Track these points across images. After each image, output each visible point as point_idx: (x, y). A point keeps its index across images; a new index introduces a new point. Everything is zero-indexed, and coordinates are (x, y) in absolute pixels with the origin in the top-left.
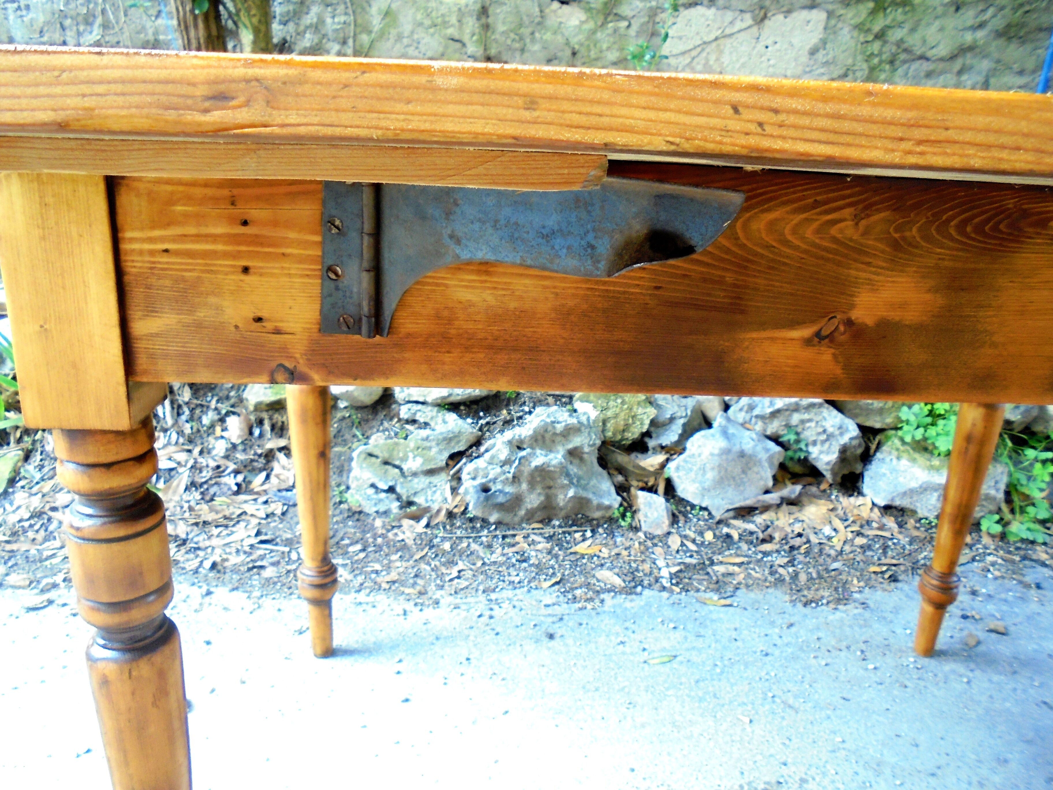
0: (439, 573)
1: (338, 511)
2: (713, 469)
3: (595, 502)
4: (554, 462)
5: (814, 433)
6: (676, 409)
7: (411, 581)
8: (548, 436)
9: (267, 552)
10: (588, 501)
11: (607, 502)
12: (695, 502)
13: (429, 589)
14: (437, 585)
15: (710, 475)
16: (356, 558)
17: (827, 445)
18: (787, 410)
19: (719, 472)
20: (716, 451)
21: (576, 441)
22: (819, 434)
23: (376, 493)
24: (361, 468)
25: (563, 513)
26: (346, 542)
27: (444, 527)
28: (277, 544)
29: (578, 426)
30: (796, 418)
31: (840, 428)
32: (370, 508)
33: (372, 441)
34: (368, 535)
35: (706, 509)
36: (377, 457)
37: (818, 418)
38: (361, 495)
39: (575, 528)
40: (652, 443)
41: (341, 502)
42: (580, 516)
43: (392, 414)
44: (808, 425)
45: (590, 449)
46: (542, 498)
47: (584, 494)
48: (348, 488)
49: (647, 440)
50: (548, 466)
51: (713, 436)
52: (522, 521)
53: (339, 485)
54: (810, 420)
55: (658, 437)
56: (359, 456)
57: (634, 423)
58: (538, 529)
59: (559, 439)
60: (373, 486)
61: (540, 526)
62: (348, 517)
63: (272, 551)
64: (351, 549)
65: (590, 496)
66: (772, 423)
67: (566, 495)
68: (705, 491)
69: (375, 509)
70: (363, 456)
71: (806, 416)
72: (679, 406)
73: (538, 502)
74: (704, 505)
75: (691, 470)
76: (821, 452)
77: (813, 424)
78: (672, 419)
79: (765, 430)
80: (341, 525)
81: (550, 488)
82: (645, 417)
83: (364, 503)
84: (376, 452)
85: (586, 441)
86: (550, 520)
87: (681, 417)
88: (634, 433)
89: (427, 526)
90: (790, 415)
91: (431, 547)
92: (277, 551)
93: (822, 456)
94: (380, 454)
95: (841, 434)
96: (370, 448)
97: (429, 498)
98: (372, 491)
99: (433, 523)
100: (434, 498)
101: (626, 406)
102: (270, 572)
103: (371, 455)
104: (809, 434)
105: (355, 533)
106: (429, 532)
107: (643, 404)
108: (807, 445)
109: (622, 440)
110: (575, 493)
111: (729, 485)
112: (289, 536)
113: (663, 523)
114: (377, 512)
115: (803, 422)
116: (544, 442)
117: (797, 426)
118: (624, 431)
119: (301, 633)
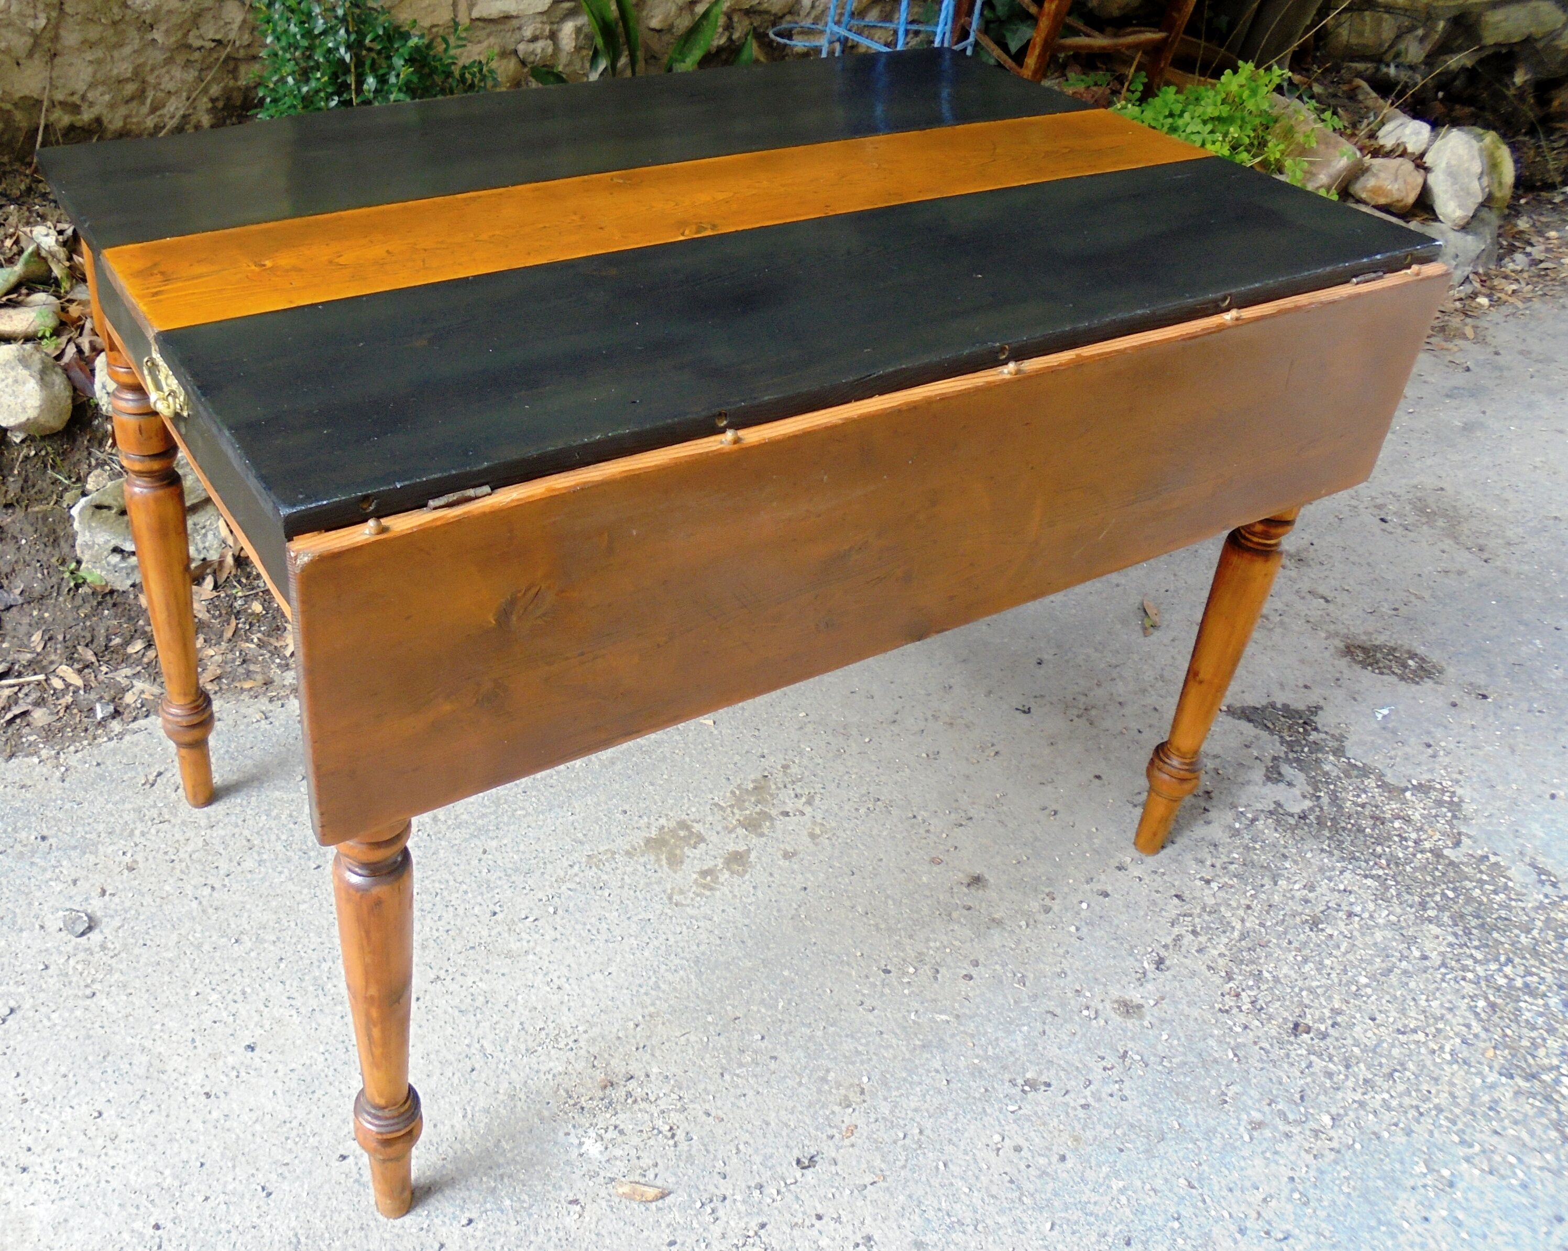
0: (272, 648)
1: (79, 601)
7: (241, 670)
9: (17, 688)
13: (272, 674)
14: (279, 666)
16: (145, 660)
23: (124, 558)
24: (90, 528)
26: (117, 641)
27: (239, 582)
28: (20, 675)
32: (123, 584)
33: (90, 485)
34: (141, 622)
36: (109, 508)
38: (103, 568)
41: (77, 586)
43: (99, 435)
48: (79, 562)
53: (63, 563)
56: (81, 513)
60: (116, 550)
62: (99, 603)
63: (21, 686)
64: (131, 650)
69: (130, 582)
70: (89, 512)
80: (94, 619)
83: (110, 578)
84: (107, 501)
89: (216, 587)
91: (237, 615)
92: (29, 684)
94: (113, 503)
96: (94, 497)
97: (201, 546)
98: (116, 559)
99: (221, 581)
100: (207, 544)
102: (40, 716)
103: (99, 507)
105: (120, 625)
106: (223, 595)
112: (29, 656)
114: (133, 585)
119: (153, 785)
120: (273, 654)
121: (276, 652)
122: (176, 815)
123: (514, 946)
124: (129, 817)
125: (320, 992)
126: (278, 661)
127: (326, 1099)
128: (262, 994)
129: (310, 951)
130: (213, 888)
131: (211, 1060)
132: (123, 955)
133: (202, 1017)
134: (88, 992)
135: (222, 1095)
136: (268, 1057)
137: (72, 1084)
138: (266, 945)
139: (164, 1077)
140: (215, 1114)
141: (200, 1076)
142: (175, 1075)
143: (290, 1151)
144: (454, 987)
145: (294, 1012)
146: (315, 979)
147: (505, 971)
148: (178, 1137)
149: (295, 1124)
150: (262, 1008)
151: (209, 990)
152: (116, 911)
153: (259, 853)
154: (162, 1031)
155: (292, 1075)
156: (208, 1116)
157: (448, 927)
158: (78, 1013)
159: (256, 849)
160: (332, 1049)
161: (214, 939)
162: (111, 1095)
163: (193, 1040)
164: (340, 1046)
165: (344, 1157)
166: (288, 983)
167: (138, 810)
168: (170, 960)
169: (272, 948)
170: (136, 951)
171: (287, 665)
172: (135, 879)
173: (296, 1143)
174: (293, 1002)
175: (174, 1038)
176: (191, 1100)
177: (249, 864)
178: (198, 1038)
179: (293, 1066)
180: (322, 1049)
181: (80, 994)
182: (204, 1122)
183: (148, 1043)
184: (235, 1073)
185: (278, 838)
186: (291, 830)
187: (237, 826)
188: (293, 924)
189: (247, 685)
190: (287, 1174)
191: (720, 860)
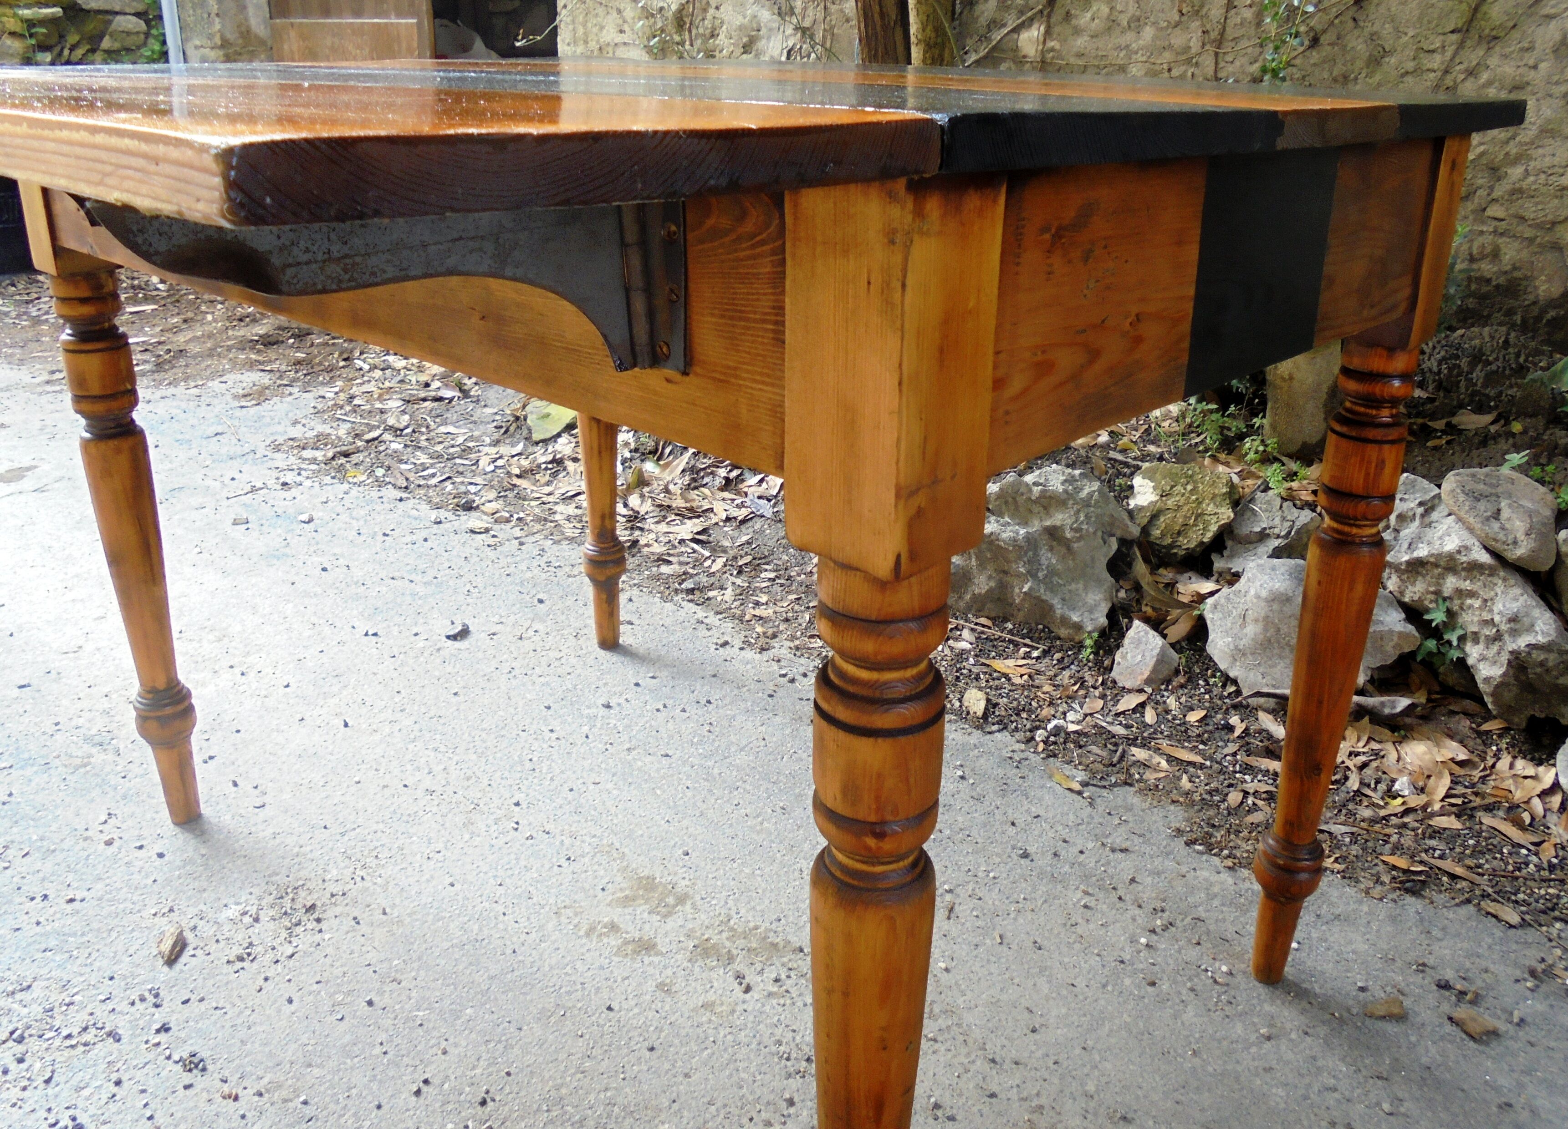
2: (1256, 621)
3: (1059, 612)
4: (1004, 536)
5: (1476, 619)
6: (1277, 521)
8: (1021, 500)
10: (1051, 607)
11: (1075, 618)
12: (1222, 666)
15: (1252, 630)
17: (1495, 648)
18: (1436, 565)
19: (1266, 630)
20: (1264, 594)
21: (1060, 518)
22: (1486, 622)
25: (1020, 616)
29: (1065, 496)
30: (1451, 583)
31: (1514, 619)
35: (1235, 682)
37: (1485, 594)
39: (1027, 641)
40: (1219, 564)
42: (1041, 627)
44: (1469, 601)
45: (1073, 534)
46: (992, 584)
47: (1046, 596)
49: (1214, 557)
50: (997, 540)
51: (1273, 569)
52: (969, 608)
54: (1472, 594)
55: (1231, 557)
57: (1195, 525)
58: (983, 626)
59: (1036, 509)
61: (989, 623)
65: (1056, 602)
66: (1413, 584)
67: (1021, 589)
68: (1238, 653)
71: (1467, 585)
72: (1284, 519)
73: (987, 587)
74: (1232, 674)
75: (1230, 614)
76: (1483, 658)
77: (1477, 603)
78: (1263, 536)
79: (1402, 593)
81: (1005, 572)
82: (1214, 519)
85: (1069, 522)
86: (1006, 620)
87: (1278, 537)
88: (1190, 541)
90: (1442, 576)
93: (1481, 666)
95: (1515, 633)
101: (1194, 497)
104: (1470, 620)
107: (1218, 499)
108: (1462, 639)
109: (1172, 546)
110: (1030, 589)
111: (1281, 657)
113: (1142, 674)
115: (1460, 593)
116: (1017, 508)
117: (1450, 598)
118: (1179, 533)
191: (637, 935)
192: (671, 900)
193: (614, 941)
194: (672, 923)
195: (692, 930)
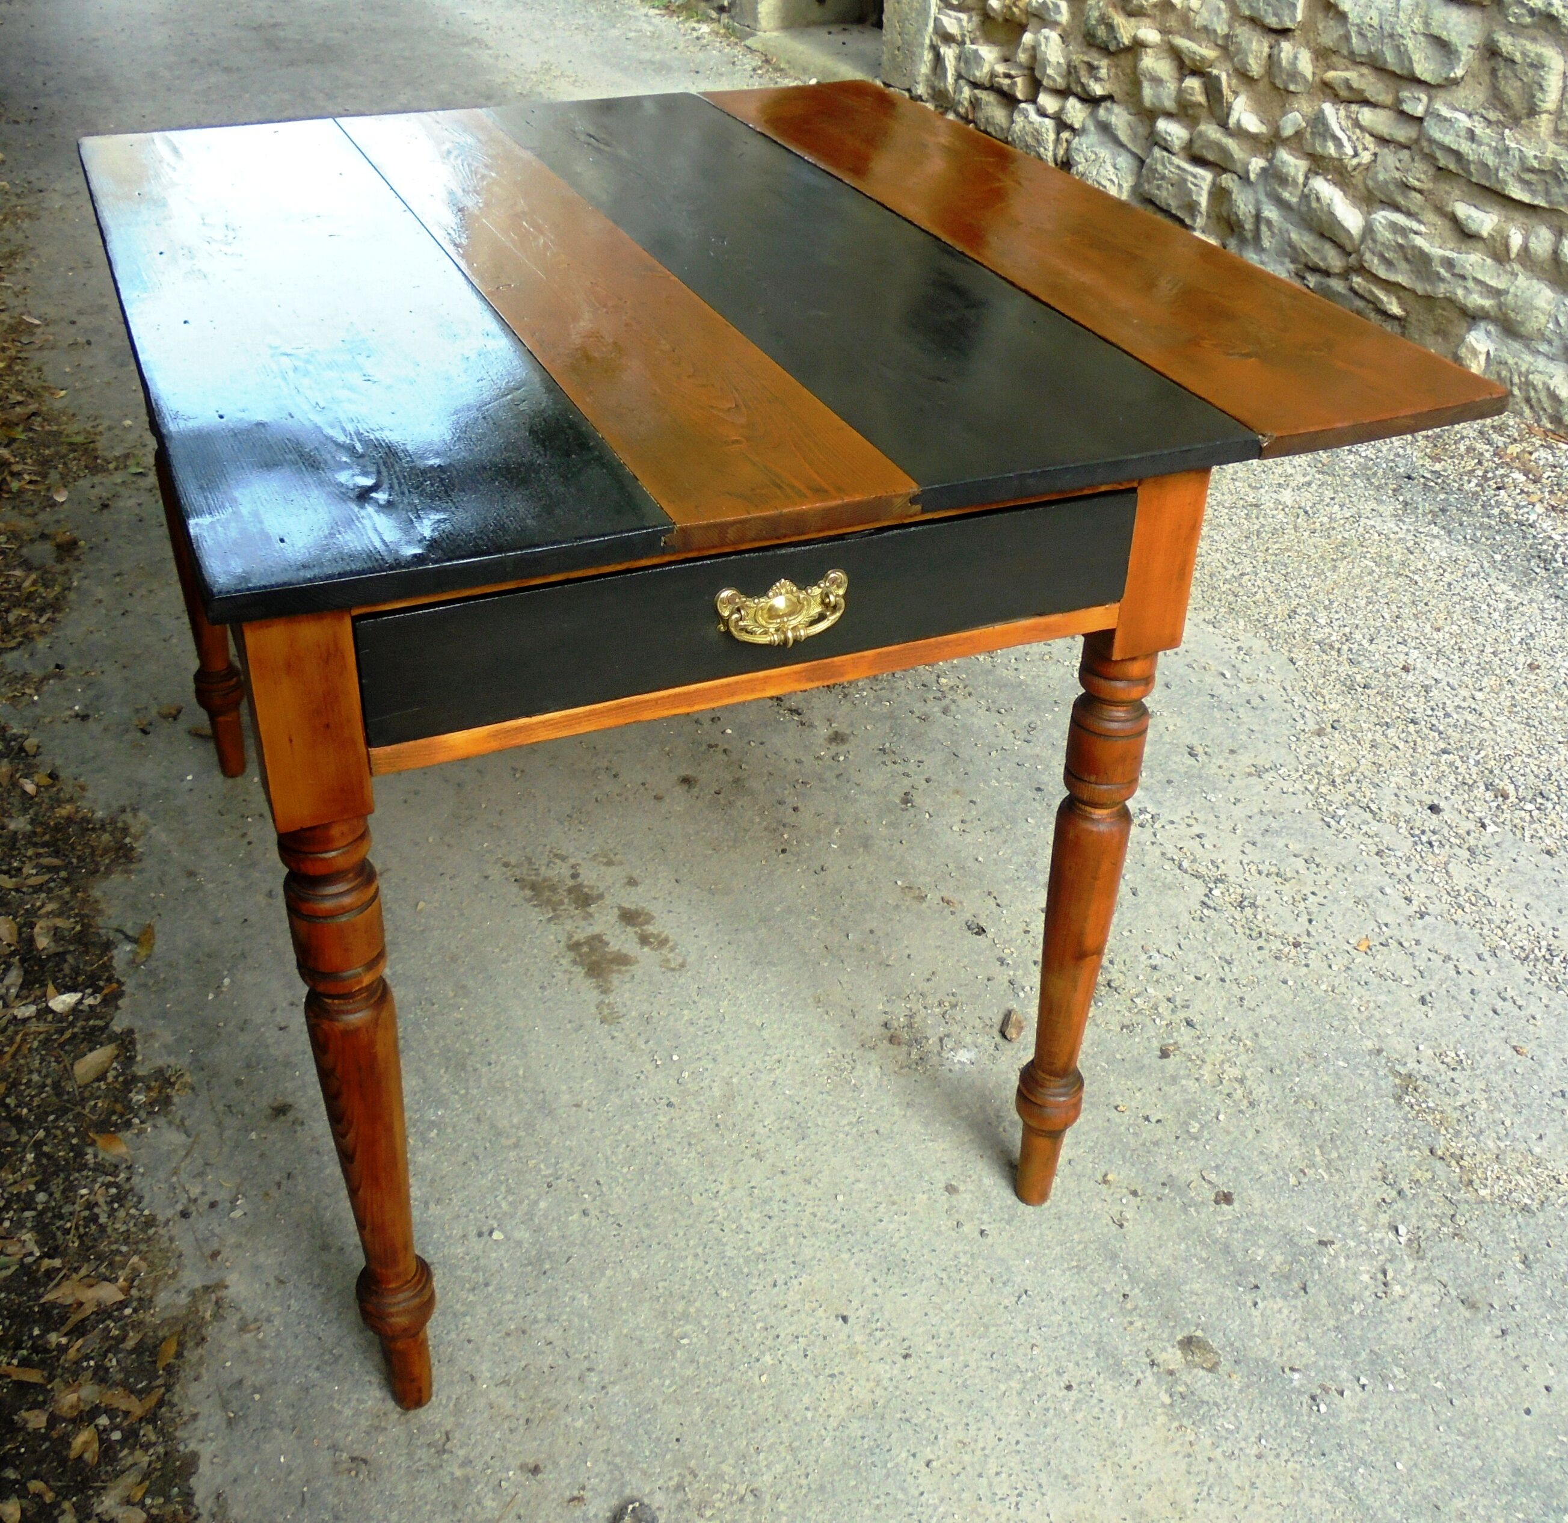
119: (365, 1461)
120: (110, 1316)
121: (104, 1313)
122: (440, 1425)
123: (717, 1092)
124: (425, 1485)
125: (768, 1257)
126: (128, 1311)
127: (912, 1249)
128: (767, 1311)
129: (707, 1267)
130: (589, 1370)
131: (859, 1357)
132: (693, 1464)
133: (797, 1370)
134: (749, 1498)
135: (906, 1344)
136: (856, 1303)
137: (889, 1499)
138: (692, 1310)
139: (881, 1402)
140: (930, 1348)
141: (880, 1368)
142: (879, 1391)
143: (977, 1277)
144: (770, 1143)
145: (795, 1282)
146: (747, 1261)
147: (751, 1102)
148: (960, 1381)
149: (944, 1275)
150: (786, 1311)
151: (758, 1365)
152: (613, 1481)
153: (535, 1321)
154: (816, 1409)
155: (881, 1280)
156: (934, 1354)
157: (685, 1144)
158: (782, 1506)
159: (526, 1326)
160: (847, 1246)
161: (674, 1364)
162: (904, 1455)
163: (832, 1376)
164: (843, 1239)
165: (982, 1232)
166: (751, 1287)
167: (415, 1474)
168: (707, 1409)
169: (698, 1304)
170: (687, 1449)
171: (140, 1299)
172: (556, 1464)
173: (966, 1273)
174: (780, 1282)
175: (827, 1396)
176: (912, 1372)
177: (552, 1332)
178: (828, 1371)
179: (868, 1280)
180: (845, 1256)
181: (752, 1508)
182: (942, 1358)
183: (833, 1423)
184: (878, 1334)
185: (512, 1302)
186: (499, 1289)
187: (478, 1350)
188: (660, 1285)
189: (172, 1348)
190: (1005, 1278)
191: (629, 929)
192: (585, 949)
193: (650, 929)
194: (596, 930)
195: (585, 919)
